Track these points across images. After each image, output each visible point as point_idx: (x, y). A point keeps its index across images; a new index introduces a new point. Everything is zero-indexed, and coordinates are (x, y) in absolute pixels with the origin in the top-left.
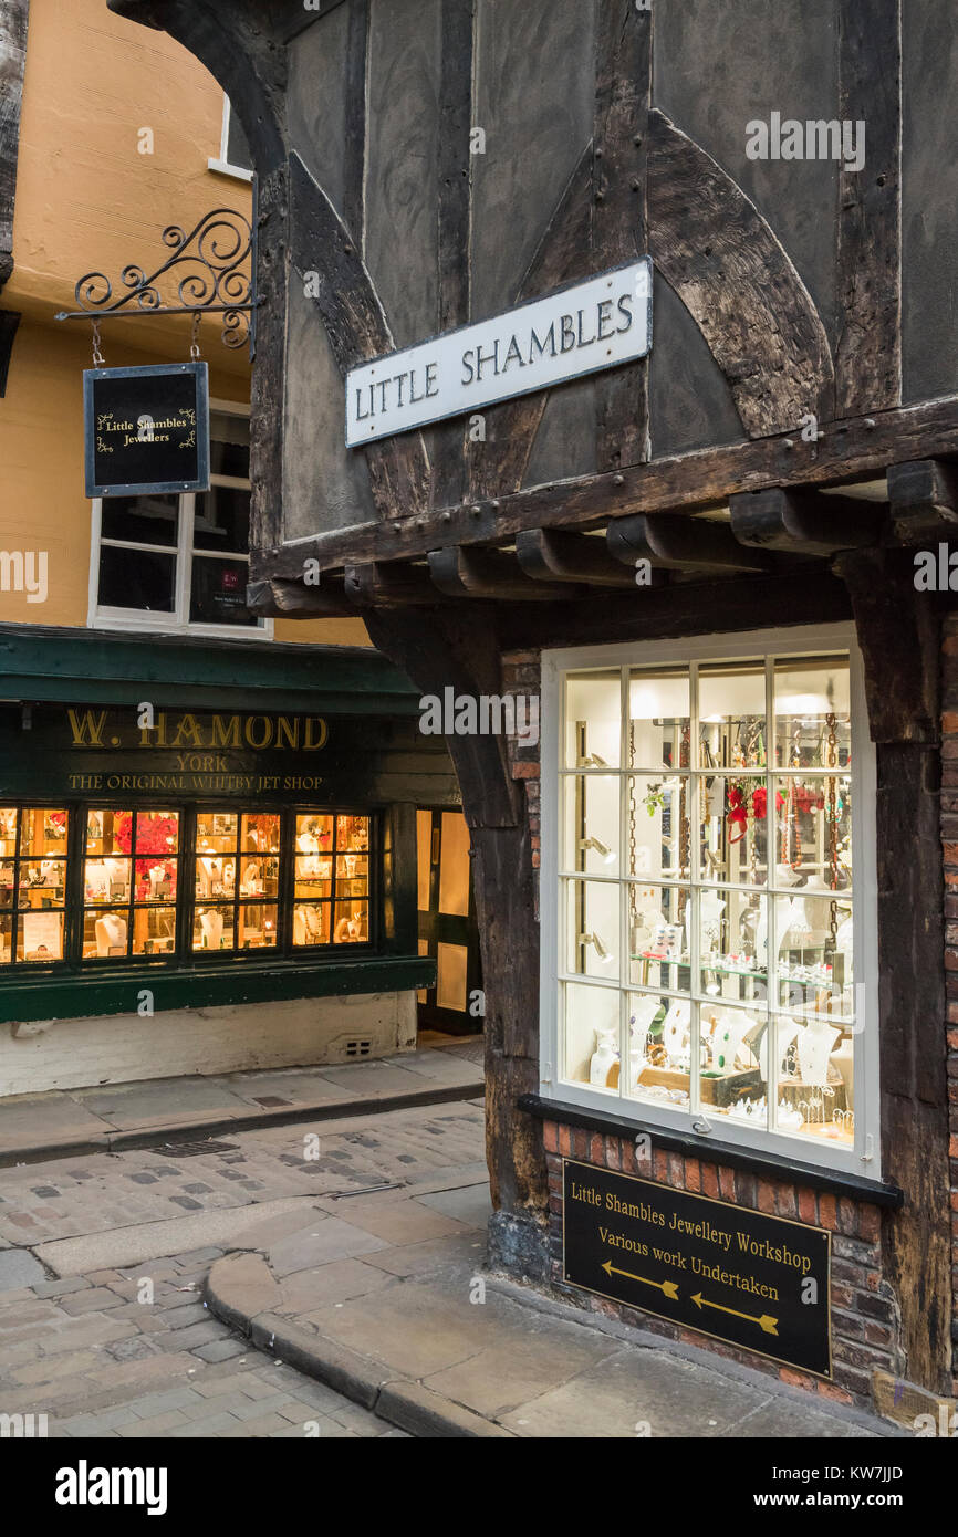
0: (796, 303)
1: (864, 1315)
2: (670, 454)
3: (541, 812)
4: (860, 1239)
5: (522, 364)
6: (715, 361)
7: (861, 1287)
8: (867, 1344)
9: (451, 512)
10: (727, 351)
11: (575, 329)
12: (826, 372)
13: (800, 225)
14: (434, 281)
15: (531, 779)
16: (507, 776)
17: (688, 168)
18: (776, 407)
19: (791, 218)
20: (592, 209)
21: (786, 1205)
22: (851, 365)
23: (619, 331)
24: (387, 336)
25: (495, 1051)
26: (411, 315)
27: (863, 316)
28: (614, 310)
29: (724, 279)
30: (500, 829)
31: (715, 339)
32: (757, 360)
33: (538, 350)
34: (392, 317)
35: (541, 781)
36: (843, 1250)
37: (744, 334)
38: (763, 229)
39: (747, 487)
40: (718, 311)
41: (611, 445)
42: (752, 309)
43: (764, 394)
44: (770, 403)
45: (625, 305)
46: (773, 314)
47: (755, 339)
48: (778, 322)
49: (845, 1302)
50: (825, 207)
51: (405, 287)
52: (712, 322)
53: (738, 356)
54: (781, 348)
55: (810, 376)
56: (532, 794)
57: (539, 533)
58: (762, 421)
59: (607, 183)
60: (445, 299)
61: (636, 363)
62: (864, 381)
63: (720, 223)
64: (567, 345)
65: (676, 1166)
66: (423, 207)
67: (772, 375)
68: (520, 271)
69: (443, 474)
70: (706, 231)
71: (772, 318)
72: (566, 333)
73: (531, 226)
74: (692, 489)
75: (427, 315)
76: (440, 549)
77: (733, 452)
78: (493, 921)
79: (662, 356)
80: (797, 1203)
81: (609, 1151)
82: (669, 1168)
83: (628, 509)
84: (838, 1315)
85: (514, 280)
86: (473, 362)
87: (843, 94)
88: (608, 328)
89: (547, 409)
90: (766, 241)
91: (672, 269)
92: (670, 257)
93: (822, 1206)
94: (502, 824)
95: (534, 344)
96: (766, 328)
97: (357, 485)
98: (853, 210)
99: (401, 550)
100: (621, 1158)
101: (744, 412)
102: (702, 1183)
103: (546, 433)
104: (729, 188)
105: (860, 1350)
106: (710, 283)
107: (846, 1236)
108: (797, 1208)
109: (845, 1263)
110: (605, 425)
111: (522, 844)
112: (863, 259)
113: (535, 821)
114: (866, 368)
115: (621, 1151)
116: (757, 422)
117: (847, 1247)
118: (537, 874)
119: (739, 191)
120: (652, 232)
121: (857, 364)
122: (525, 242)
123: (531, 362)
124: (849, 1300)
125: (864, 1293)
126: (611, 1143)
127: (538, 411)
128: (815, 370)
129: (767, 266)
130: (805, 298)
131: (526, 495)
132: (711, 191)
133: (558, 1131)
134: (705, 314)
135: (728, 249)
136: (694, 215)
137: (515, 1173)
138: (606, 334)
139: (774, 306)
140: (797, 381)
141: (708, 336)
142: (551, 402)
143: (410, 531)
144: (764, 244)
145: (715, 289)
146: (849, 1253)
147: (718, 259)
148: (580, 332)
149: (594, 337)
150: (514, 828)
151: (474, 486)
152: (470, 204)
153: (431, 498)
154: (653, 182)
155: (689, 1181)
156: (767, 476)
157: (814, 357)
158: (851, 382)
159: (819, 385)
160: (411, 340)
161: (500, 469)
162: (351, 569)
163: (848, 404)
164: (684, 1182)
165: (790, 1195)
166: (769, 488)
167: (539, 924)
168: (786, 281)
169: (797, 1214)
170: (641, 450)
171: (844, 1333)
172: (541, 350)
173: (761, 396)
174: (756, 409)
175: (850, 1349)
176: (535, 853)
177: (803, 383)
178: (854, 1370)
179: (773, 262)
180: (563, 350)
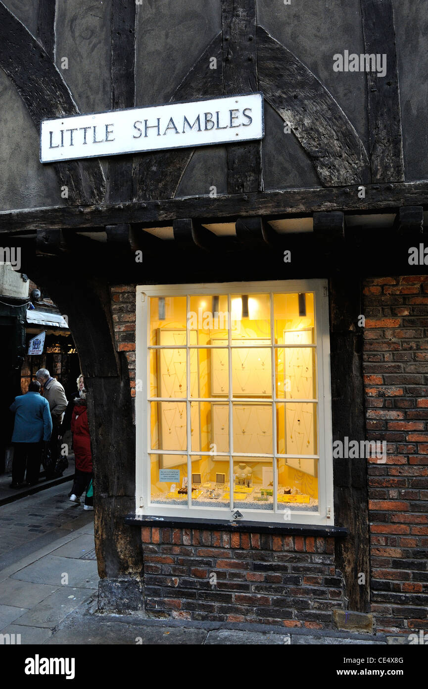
0: (347, 129)
1: (328, 587)
2: (276, 189)
3: (136, 368)
4: (326, 554)
5: (177, 132)
6: (303, 148)
7: (327, 575)
8: (330, 599)
9: (124, 205)
10: (309, 144)
11: (214, 119)
12: (365, 161)
13: (345, 95)
14: (109, 82)
15: (130, 351)
16: (115, 350)
17: (280, 56)
18: (339, 174)
19: (341, 90)
20: (224, 64)
21: (288, 545)
22: (379, 160)
23: (244, 125)
24: (74, 106)
25: (102, 495)
26: (91, 97)
27: (383, 139)
28: (240, 114)
29: (306, 111)
30: (106, 378)
31: (303, 138)
32: (326, 151)
33: (189, 127)
34: (77, 96)
35: (136, 352)
36: (317, 560)
37: (319, 139)
38: (325, 92)
39: (324, 209)
40: (303, 124)
41: (237, 181)
42: (323, 127)
43: (331, 167)
44: (335, 171)
45: (247, 113)
46: (335, 132)
47: (326, 141)
48: (337, 135)
49: (318, 583)
50: (359, 89)
51: (88, 82)
52: (300, 130)
53: (317, 147)
54: (340, 147)
55: (357, 162)
56: (130, 359)
57: (189, 220)
58: (331, 179)
59: (232, 54)
60: (116, 92)
61: (254, 142)
62: (386, 168)
63: (302, 85)
64: (209, 127)
65: (225, 537)
66: (100, 42)
67: (336, 159)
68: (172, 87)
69: (116, 185)
70: (294, 87)
71: (334, 133)
72: (207, 121)
73: (180, 65)
74: (291, 207)
75: (103, 99)
76: (116, 224)
77: (314, 192)
78: (100, 427)
79: (270, 141)
80: (294, 543)
81: (184, 537)
82: (221, 538)
83: (252, 213)
84: (315, 590)
85: (169, 89)
86: (142, 127)
87: (367, 43)
88: (236, 122)
89: (193, 158)
90: (328, 99)
91: (274, 101)
92: (273, 95)
93: (307, 542)
94: (110, 375)
95: (186, 124)
96: (331, 137)
97: (46, 184)
98: (375, 92)
99: (84, 223)
100: (191, 540)
101: (321, 173)
102: (240, 542)
103: (192, 170)
104: (305, 71)
105: (327, 603)
106: (297, 111)
107: (320, 553)
108: (294, 545)
109: (318, 566)
110: (233, 170)
111: (122, 384)
112: (382, 115)
113: (133, 373)
114: (386, 163)
115: (192, 535)
116: (328, 179)
117: (320, 559)
118: (134, 401)
119: (310, 73)
120: (261, 82)
121: (382, 160)
122: (175, 73)
123: (184, 132)
124: (320, 581)
125: (328, 577)
126: (186, 533)
127: (188, 158)
128: (359, 159)
129: (329, 109)
130: (351, 127)
131: (180, 201)
132: (295, 70)
133: (151, 531)
134: (296, 125)
135: (307, 98)
136: (287, 79)
137: (119, 557)
138: (235, 125)
139: (335, 128)
140: (349, 163)
141: (298, 136)
142: (195, 155)
143: (91, 213)
144: (327, 99)
145: (301, 115)
146: (320, 561)
147: (301, 101)
148: (218, 122)
149: (227, 126)
150: (117, 377)
151: (141, 193)
152: (135, 47)
153: (107, 196)
154: (259, 59)
155: (233, 543)
156: (335, 205)
157: (359, 155)
158: (379, 168)
159: (362, 167)
160: (91, 109)
161: (160, 185)
162: (41, 232)
163: (378, 177)
164: (231, 544)
165: (290, 540)
166: (335, 210)
167: (135, 426)
168: (340, 117)
169: (294, 548)
170: (259, 185)
171: (318, 597)
172: (191, 127)
173: (330, 168)
174: (328, 173)
175: (321, 603)
176: (132, 389)
177: (353, 165)
178: (323, 612)
179: (332, 108)
180: (206, 129)
